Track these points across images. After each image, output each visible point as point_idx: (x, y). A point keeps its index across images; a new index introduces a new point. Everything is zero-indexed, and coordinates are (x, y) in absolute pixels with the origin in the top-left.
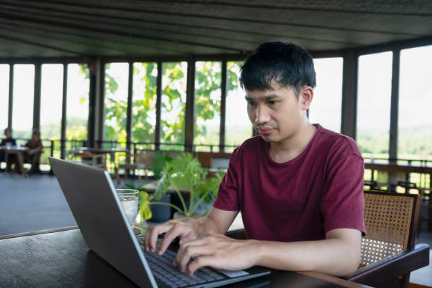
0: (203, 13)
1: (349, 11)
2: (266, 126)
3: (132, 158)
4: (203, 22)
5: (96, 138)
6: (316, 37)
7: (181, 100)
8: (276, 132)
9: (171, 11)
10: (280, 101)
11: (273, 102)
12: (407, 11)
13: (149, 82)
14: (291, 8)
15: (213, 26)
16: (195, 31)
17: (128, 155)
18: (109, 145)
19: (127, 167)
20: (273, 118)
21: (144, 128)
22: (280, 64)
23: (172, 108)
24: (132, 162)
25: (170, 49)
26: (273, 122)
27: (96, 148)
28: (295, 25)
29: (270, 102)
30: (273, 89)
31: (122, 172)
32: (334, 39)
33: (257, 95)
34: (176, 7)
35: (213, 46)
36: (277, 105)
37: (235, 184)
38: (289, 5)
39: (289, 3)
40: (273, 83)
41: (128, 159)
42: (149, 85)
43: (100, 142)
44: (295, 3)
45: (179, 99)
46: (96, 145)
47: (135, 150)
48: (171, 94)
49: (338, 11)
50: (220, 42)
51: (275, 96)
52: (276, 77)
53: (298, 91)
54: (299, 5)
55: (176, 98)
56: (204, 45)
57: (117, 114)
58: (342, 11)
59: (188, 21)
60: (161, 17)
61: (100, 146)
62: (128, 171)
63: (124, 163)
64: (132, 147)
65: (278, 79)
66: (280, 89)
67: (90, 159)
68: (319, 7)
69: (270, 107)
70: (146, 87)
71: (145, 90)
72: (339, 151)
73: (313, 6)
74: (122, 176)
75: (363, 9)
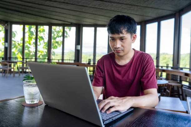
0: (59, 6)
1: (113, 11)
2: (119, 49)
3: (25, 65)
4: (58, 10)
5: (8, 56)
6: (100, 19)
7: (44, 41)
8: (122, 52)
9: (45, 4)
10: (125, 39)
11: (123, 39)
12: (132, 13)
13: (30, 33)
14: (93, 8)
15: (62, 12)
16: (54, 13)
17: (23, 63)
18: (15, 59)
19: (23, 68)
20: (122, 46)
21: (28, 52)
22: (126, 24)
23: (40, 44)
24: (25, 66)
25: (42, 20)
26: (122, 48)
27: (8, 60)
28: (93, 14)
29: (122, 39)
30: (123, 34)
31: (21, 70)
32: (105, 21)
33: (116, 36)
34: (48, 3)
35: (60, 20)
36: (124, 40)
37: (102, 75)
38: (92, 6)
39: (93, 5)
40: (124, 31)
41: (23, 65)
42: (30, 35)
43: (10, 58)
44: (95, 6)
45: (43, 41)
46: (8, 59)
47: (26, 61)
48: (40, 39)
49: (109, 10)
50: (63, 19)
51: (124, 37)
52: (125, 29)
53: (132, 35)
54: (96, 7)
55: (42, 40)
56: (57, 20)
57: (16, 47)
58: (111, 10)
59: (52, 9)
60: (41, 7)
61: (10, 60)
62: (23, 70)
63: (21, 67)
64: (25, 60)
65: (126, 30)
66: (126, 34)
67: (6, 65)
68: (103, 8)
69: (121, 41)
70: (29, 36)
71: (28, 37)
72: (147, 59)
73: (101, 8)
74: (21, 72)
75: (118, 10)
